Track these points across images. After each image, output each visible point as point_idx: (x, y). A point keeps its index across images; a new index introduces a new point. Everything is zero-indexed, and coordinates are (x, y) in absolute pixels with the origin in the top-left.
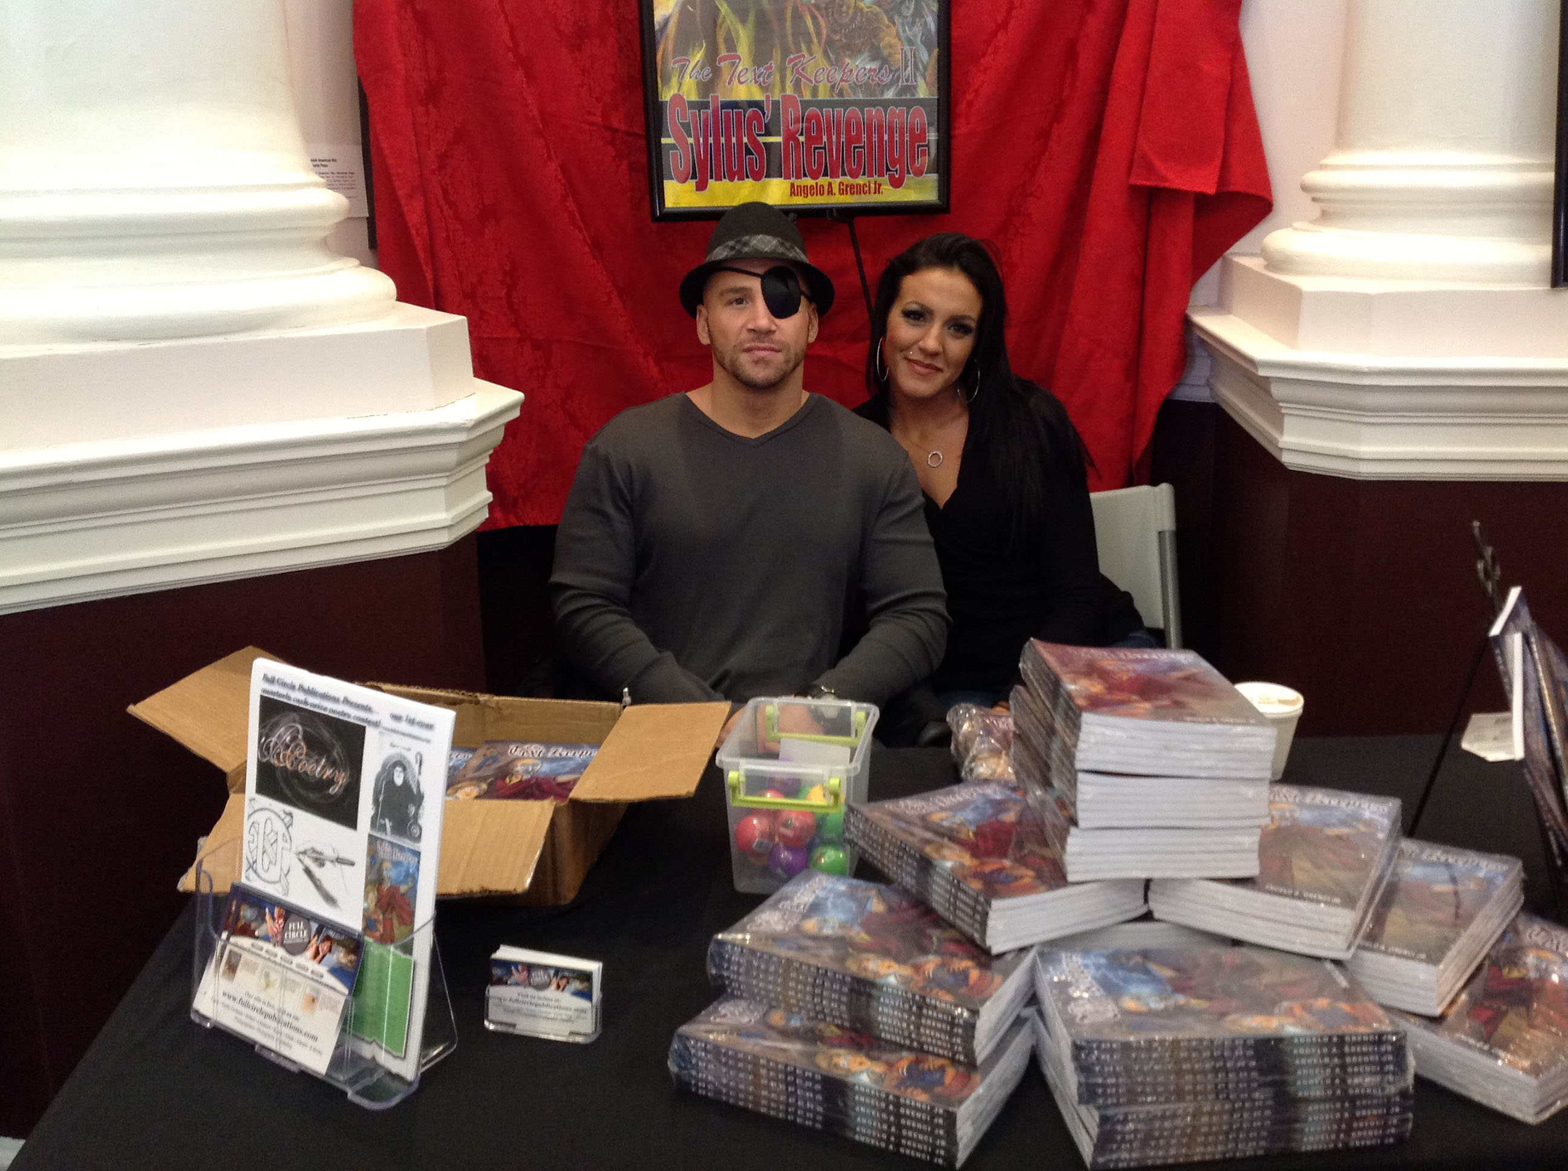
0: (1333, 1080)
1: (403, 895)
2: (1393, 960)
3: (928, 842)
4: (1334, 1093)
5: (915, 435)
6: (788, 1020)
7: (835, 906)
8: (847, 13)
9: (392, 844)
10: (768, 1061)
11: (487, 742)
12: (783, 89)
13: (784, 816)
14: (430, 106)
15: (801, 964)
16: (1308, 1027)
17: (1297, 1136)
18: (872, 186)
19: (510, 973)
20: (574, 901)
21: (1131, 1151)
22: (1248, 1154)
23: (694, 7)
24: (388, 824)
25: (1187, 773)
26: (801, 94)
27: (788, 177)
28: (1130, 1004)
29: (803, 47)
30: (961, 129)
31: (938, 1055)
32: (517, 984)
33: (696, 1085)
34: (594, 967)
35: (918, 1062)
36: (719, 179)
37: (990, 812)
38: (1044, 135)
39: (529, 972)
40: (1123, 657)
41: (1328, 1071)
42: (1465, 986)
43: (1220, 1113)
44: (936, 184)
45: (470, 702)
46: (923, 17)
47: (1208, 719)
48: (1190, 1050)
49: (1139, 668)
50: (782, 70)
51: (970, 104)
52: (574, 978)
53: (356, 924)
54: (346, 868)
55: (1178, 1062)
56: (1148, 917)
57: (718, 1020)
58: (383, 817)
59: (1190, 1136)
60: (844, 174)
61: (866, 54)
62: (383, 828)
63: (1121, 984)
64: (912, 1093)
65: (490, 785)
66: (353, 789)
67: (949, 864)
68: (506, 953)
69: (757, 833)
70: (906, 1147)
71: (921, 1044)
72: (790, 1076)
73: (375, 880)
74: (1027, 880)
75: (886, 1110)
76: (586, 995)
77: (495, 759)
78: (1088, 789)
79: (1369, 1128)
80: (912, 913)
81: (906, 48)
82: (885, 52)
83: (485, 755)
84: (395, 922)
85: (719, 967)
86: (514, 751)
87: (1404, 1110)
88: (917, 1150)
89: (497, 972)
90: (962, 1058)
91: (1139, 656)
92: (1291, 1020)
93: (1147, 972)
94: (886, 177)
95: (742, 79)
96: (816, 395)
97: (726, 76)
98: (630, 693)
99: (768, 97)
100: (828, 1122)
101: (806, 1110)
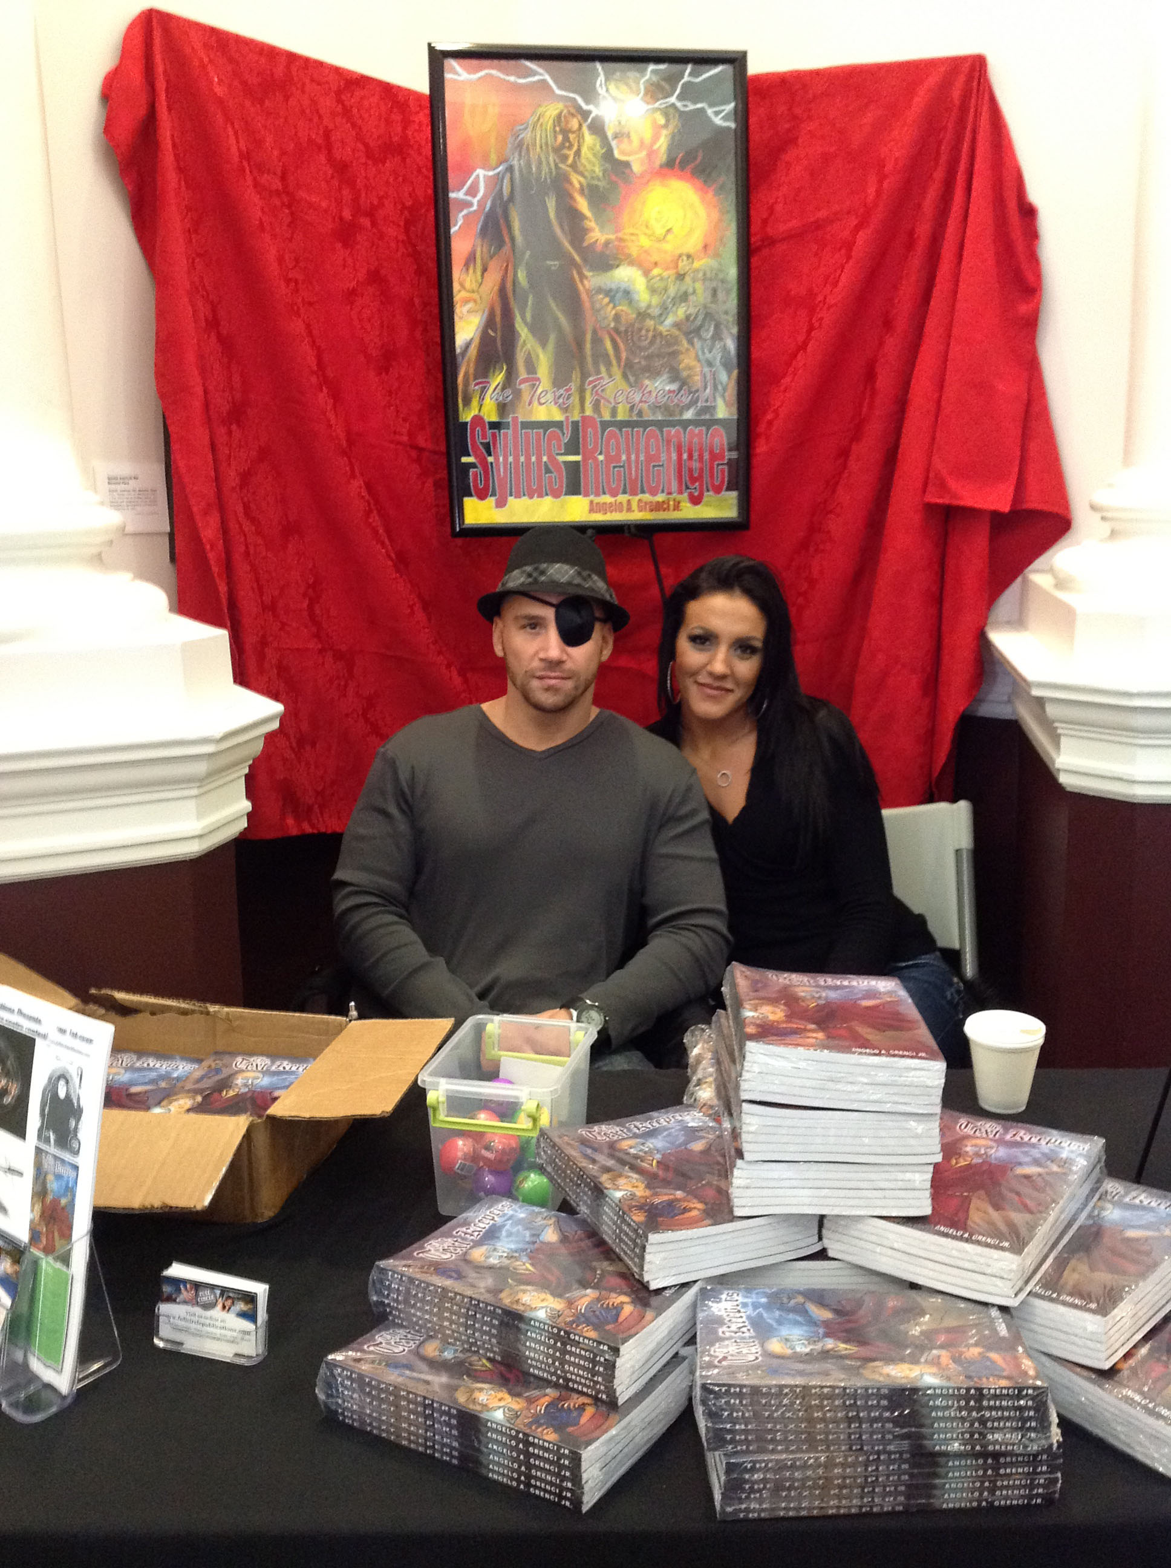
0: (972, 1435)
1: (63, 1208)
2: (1062, 1309)
3: (607, 1170)
4: (973, 1448)
5: (705, 753)
6: (442, 1352)
7: (509, 1234)
8: (646, 336)
9: (56, 1158)
10: (409, 1393)
11: (216, 1053)
12: (583, 409)
13: (487, 1138)
14: (234, 427)
15: (456, 1294)
16: (949, 1379)
17: (936, 1492)
18: (671, 503)
19: (179, 1291)
20: (272, 1219)
21: (761, 1501)
22: (885, 1509)
23: (495, 331)
24: (52, 1137)
25: (854, 1106)
26: (600, 415)
27: (586, 495)
28: (775, 1346)
29: (603, 369)
30: (761, 448)
31: (582, 1393)
32: (185, 1302)
33: (343, 1414)
34: (260, 1289)
35: (560, 1399)
36: (518, 496)
37: (682, 1139)
38: (844, 453)
39: (197, 1291)
40: (822, 983)
41: (967, 1425)
42: (1146, 1338)
43: (853, 1465)
44: (735, 502)
45: (202, 1013)
46: (721, 339)
47: (877, 1051)
48: (822, 1397)
49: (833, 995)
50: (582, 391)
51: (770, 423)
52: (239, 1299)
53: (22, 1234)
54: (16, 1178)
55: (809, 1408)
56: (822, 1255)
57: (372, 1348)
58: (48, 1129)
59: (823, 1488)
60: (643, 492)
61: (665, 376)
62: (47, 1140)
63: (775, 1324)
64: (542, 1432)
65: (205, 1098)
66: (23, 1099)
67: (618, 1194)
68: (177, 1270)
69: (460, 1154)
70: (536, 1487)
71: (567, 1380)
72: (428, 1407)
73: (40, 1192)
74: (694, 1213)
75: (515, 1448)
76: (251, 1316)
77: (218, 1071)
78: (752, 1120)
79: (1014, 1487)
80: (588, 1243)
81: (706, 370)
82: (685, 374)
83: (210, 1067)
84: (56, 1234)
85: (379, 1293)
86: (240, 1063)
87: (1053, 1469)
88: (545, 1491)
89: (167, 1289)
90: (604, 1397)
91: (838, 983)
92: (934, 1370)
93: (805, 1312)
94: (686, 495)
95: (543, 401)
96: (608, 712)
97: (526, 397)
98: (357, 1008)
99: (567, 418)
100: (463, 1458)
101: (444, 1445)
